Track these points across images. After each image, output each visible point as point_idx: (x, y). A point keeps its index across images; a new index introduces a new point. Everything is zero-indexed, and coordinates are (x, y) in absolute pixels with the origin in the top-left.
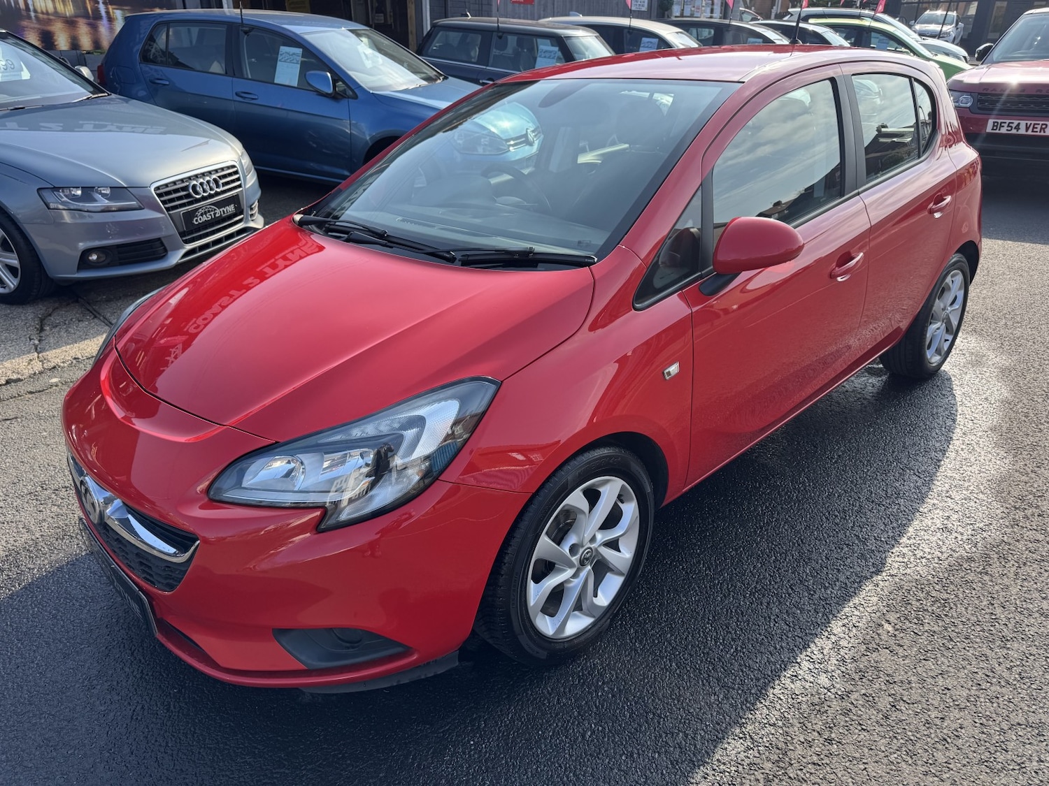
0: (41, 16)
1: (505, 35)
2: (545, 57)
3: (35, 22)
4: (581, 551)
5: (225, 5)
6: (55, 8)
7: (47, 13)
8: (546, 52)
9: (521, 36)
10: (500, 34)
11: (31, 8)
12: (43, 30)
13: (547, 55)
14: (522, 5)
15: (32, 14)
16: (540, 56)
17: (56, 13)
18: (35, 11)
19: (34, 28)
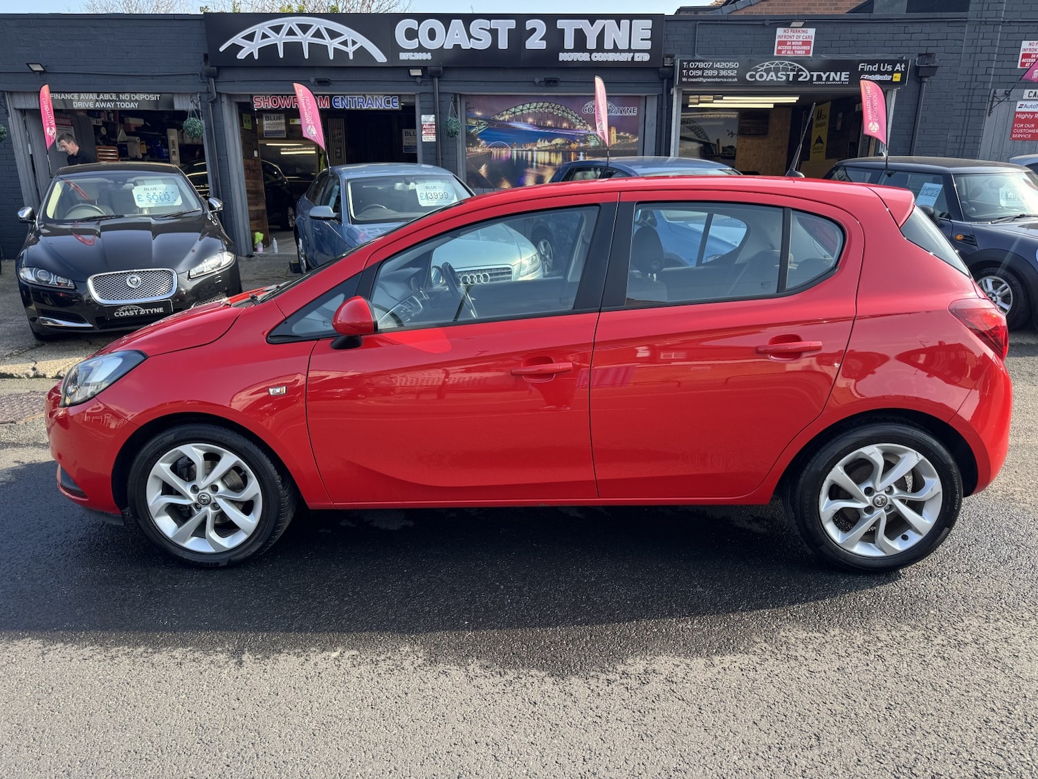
0: (539, 165)
1: (897, 173)
2: (926, 195)
3: (535, 169)
4: (200, 492)
5: (672, 153)
6: (550, 160)
7: (544, 164)
8: (929, 189)
9: (936, 176)
10: (889, 172)
11: (535, 160)
12: (538, 175)
13: (930, 192)
14: (1027, 142)
15: (535, 164)
16: (921, 194)
17: (550, 164)
18: (537, 162)
19: (532, 174)
